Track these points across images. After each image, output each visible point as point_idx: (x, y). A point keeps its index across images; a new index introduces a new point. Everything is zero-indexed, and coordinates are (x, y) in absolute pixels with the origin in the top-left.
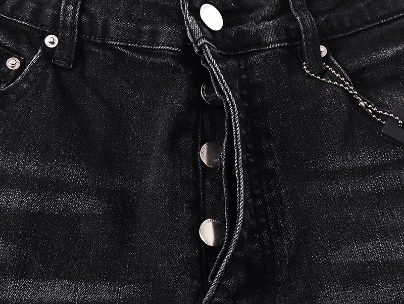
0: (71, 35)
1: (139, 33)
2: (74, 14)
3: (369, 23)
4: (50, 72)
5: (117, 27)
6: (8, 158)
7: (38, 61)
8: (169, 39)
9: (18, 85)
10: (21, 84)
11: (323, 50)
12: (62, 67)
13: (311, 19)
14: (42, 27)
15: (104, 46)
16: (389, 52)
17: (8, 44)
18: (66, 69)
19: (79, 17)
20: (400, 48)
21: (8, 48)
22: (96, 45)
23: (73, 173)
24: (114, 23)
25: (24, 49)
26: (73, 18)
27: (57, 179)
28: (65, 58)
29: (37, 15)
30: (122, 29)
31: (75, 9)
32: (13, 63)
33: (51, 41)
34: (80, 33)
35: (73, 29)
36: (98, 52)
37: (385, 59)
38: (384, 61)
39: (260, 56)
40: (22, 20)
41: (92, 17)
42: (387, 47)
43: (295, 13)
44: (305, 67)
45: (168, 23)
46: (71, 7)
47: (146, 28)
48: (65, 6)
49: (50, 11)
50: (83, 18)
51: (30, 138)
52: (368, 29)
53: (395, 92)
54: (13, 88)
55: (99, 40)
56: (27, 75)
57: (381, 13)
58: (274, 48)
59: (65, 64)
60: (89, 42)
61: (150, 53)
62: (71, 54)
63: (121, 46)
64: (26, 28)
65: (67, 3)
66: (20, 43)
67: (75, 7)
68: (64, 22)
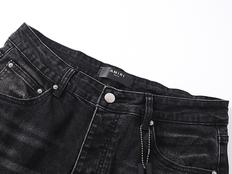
0: (63, 87)
1: (86, 95)
2: (67, 81)
3: (174, 121)
4: (50, 97)
7: (47, 92)
8: (94, 101)
9: (38, 98)
11: (152, 123)
12: (55, 96)
13: (151, 110)
14: (54, 81)
15: (72, 94)
16: (175, 135)
17: (41, 84)
18: (56, 97)
19: (68, 83)
20: (180, 135)
21: (40, 85)
22: (70, 93)
23: (43, 134)
24: (79, 89)
25: (46, 87)
26: (66, 82)
27: (37, 135)
28: (58, 93)
29: (53, 77)
30: (81, 91)
31: (67, 79)
32: (40, 91)
33: (55, 87)
34: (66, 87)
35: (64, 85)
36: (70, 96)
37: (173, 137)
38: (172, 137)
39: (126, 116)
40: (48, 77)
41: (72, 84)
42: (175, 133)
43: (146, 106)
44: (141, 126)
45: (96, 96)
46: (66, 78)
47: (89, 95)
49: (59, 77)
52: (173, 122)
53: (170, 151)
54: (36, 99)
55: (72, 92)
56: (42, 96)
57: (180, 119)
58: (132, 114)
59: (57, 95)
60: (68, 91)
61: (86, 103)
62: (60, 93)
63: (78, 97)
64: (49, 80)
65: (66, 76)
66: (45, 85)
67: (68, 78)
68: (62, 82)
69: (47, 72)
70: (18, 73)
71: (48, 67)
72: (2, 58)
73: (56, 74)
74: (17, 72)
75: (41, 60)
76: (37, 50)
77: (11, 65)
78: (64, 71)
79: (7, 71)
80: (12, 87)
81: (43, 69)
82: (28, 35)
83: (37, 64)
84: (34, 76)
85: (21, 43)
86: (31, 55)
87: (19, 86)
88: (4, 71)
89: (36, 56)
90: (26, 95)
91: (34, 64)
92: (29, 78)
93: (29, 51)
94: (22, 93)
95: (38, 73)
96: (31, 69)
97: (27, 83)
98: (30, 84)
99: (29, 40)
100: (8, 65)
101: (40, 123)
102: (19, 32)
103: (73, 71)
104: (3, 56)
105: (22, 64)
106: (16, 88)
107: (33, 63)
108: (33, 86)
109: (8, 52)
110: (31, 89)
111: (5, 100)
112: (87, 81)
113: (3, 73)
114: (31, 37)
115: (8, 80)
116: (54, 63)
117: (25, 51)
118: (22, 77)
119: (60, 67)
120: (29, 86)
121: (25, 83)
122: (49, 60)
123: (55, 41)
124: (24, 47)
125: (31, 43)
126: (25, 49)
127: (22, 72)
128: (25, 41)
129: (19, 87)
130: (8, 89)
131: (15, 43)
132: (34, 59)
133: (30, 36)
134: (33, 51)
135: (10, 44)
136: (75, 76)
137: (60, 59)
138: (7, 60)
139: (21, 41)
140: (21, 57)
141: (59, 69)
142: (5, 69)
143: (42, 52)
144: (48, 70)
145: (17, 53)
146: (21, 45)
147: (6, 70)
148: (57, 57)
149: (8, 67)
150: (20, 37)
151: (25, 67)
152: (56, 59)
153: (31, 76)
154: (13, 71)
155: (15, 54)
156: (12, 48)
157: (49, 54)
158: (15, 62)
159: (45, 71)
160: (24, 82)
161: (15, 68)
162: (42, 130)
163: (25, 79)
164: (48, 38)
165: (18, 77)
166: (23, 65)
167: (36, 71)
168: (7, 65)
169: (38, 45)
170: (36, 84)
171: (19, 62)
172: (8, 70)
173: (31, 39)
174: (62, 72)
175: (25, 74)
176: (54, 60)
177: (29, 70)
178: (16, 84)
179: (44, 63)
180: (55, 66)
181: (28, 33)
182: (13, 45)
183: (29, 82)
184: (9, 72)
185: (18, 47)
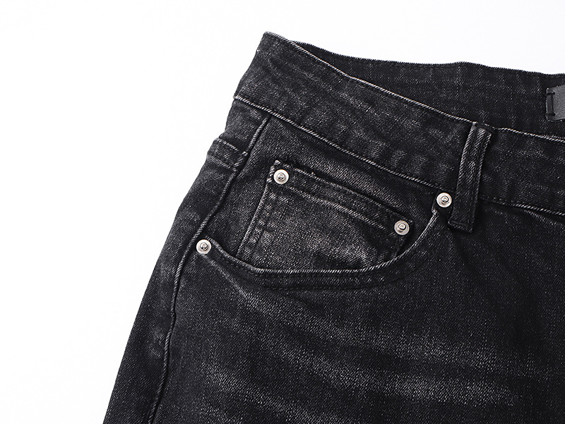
0: (471, 195)
1: (553, 198)
2: (476, 172)
4: (449, 236)
5: (528, 189)
6: (412, 341)
7: (435, 224)
9: (415, 251)
10: (419, 250)
12: (461, 230)
14: (434, 183)
15: (509, 208)
17: (395, 204)
18: (465, 233)
19: (481, 176)
21: (395, 210)
22: (499, 207)
23: (482, 359)
24: (524, 185)
25: (414, 210)
26: (475, 176)
27: (466, 366)
28: (464, 219)
29: (427, 172)
30: (534, 191)
31: (477, 167)
32: (402, 227)
33: (444, 199)
34: (481, 193)
35: (473, 189)
36: (503, 215)
40: (411, 176)
41: (495, 176)
46: (473, 164)
48: (465, 162)
49: (443, 167)
50: (485, 177)
51: (434, 316)
54: (410, 255)
55: (504, 201)
56: (424, 240)
59: (464, 227)
62: (471, 216)
63: (532, 210)
64: (415, 185)
65: (469, 158)
66: (408, 203)
67: (477, 163)
68: (464, 180)
69: (401, 162)
70: (313, 194)
71: (396, 145)
72: (248, 163)
73: (431, 158)
74: (309, 192)
75: (366, 131)
76: (343, 103)
77: (281, 176)
78: (453, 142)
79: (277, 200)
80: (317, 243)
81: (385, 157)
82: (296, 68)
83: (362, 147)
84: (367, 186)
85: (285, 98)
86: (332, 124)
87: (333, 232)
88: (266, 202)
89: (346, 123)
90: (370, 253)
91: (351, 150)
92: (355, 197)
93: (322, 116)
94: (352, 250)
95: (373, 173)
96: (350, 168)
97: (355, 215)
98: (366, 214)
99: (307, 82)
100: (272, 177)
101: (459, 325)
102: (264, 68)
103: (486, 135)
104: (249, 156)
105: (316, 164)
106: (327, 241)
107: (345, 148)
108: (377, 220)
109: (257, 138)
110: (375, 228)
111: (320, 287)
112: (539, 153)
113: (268, 207)
114: (310, 71)
115: (292, 226)
116: (412, 124)
117: (309, 120)
118: (333, 200)
119: (434, 132)
120: (363, 222)
121: (351, 217)
122: (390, 120)
123: (372, 58)
124: (302, 107)
125: (315, 88)
126: (306, 113)
127: (324, 186)
128: (296, 89)
129: (336, 235)
130: (305, 254)
131: (267, 105)
132: (346, 135)
133: (304, 68)
134: (332, 111)
135: (254, 113)
136: (496, 148)
137: (423, 109)
138: (265, 165)
139: (284, 93)
140: (304, 141)
141: (434, 140)
142: (268, 195)
143: (360, 104)
144: (400, 154)
145: (286, 133)
146: (291, 105)
147: (273, 196)
148: (413, 104)
149: (273, 186)
150: (275, 80)
151: (329, 169)
152: (410, 111)
153: (358, 191)
154: (294, 194)
155: (282, 137)
156: (266, 123)
157: (382, 102)
158: (289, 162)
159: (395, 161)
160: (345, 215)
161: (300, 182)
162: (473, 344)
163: (344, 205)
164: (348, 57)
165: (318, 207)
166: (318, 165)
167: (365, 171)
168: (269, 180)
169: (338, 87)
170: (382, 210)
171: (304, 160)
172: (278, 194)
173: (311, 76)
174: (447, 147)
175: (339, 190)
176: (407, 114)
177: (342, 173)
178: (323, 229)
179: (380, 136)
180: (416, 133)
181: (294, 61)
182: (264, 114)
183: (360, 212)
184: (284, 199)
185: (282, 115)
